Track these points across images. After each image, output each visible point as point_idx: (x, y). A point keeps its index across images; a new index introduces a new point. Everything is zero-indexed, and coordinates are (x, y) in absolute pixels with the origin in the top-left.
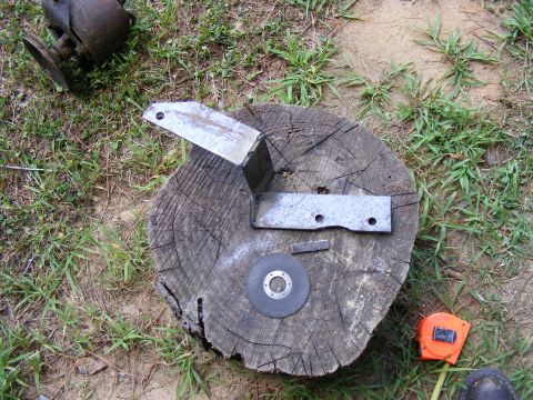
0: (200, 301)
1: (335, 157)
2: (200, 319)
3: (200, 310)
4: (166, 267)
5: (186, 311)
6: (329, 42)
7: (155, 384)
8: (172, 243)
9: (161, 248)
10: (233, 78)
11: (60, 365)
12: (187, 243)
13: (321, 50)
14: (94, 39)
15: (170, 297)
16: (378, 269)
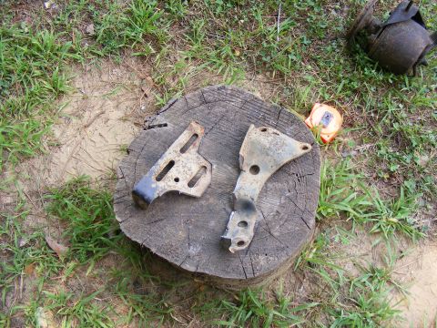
0: (166, 125)
1: (280, 211)
2: (153, 127)
3: (160, 126)
4: (189, 100)
5: (158, 117)
6: (421, 234)
7: (136, 129)
8: (205, 102)
9: (202, 96)
10: (377, 160)
11: (148, 68)
12: (207, 111)
13: (413, 228)
14: (383, 46)
15: (168, 106)
16: (192, 248)
